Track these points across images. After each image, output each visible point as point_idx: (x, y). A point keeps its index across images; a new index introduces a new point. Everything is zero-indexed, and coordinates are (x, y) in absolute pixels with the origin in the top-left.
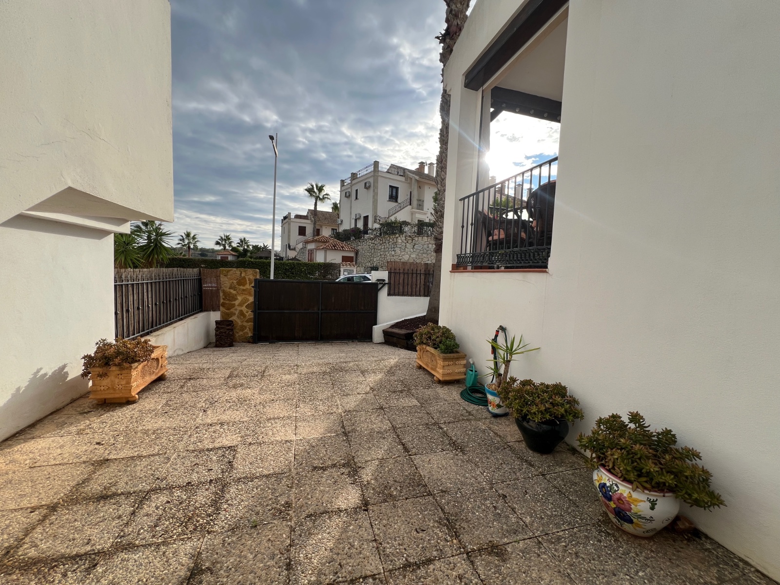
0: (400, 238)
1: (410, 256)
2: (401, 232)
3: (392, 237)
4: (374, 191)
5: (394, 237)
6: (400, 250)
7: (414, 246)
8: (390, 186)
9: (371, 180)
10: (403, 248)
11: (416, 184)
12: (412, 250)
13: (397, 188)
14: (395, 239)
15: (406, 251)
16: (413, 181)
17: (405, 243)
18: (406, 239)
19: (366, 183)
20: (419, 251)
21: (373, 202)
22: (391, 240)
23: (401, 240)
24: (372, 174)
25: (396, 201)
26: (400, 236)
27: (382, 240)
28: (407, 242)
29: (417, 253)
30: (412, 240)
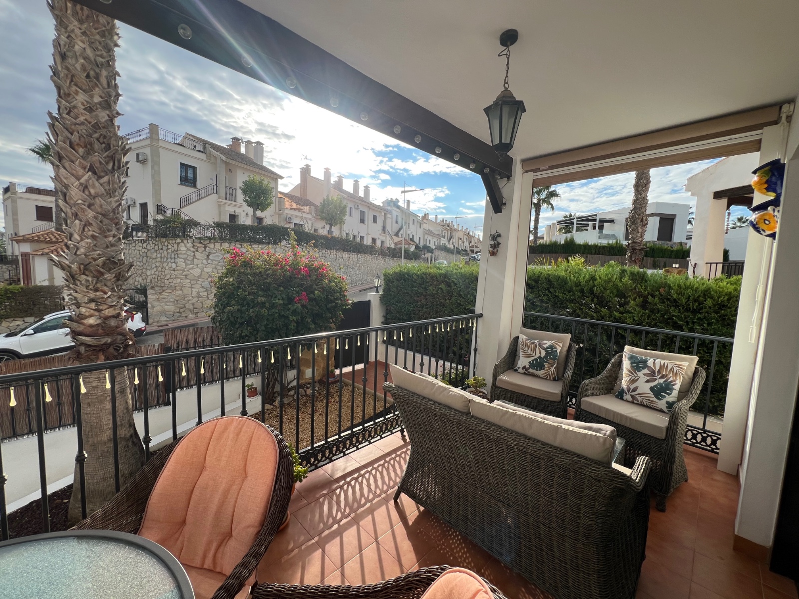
0: (183, 245)
1: (202, 270)
2: (186, 236)
3: (170, 242)
4: (153, 168)
5: (174, 242)
6: (185, 262)
7: (208, 256)
8: (181, 164)
9: (148, 151)
10: (190, 258)
11: (223, 166)
12: (205, 261)
13: (194, 169)
14: (176, 246)
15: (195, 264)
16: (218, 161)
17: (194, 252)
18: (194, 246)
19: (138, 155)
20: (216, 263)
21: (153, 184)
22: (170, 247)
23: (186, 247)
24: (148, 142)
25: (195, 186)
26: (182, 242)
27: (158, 245)
28: (197, 251)
29: (214, 266)
30: (205, 247)
